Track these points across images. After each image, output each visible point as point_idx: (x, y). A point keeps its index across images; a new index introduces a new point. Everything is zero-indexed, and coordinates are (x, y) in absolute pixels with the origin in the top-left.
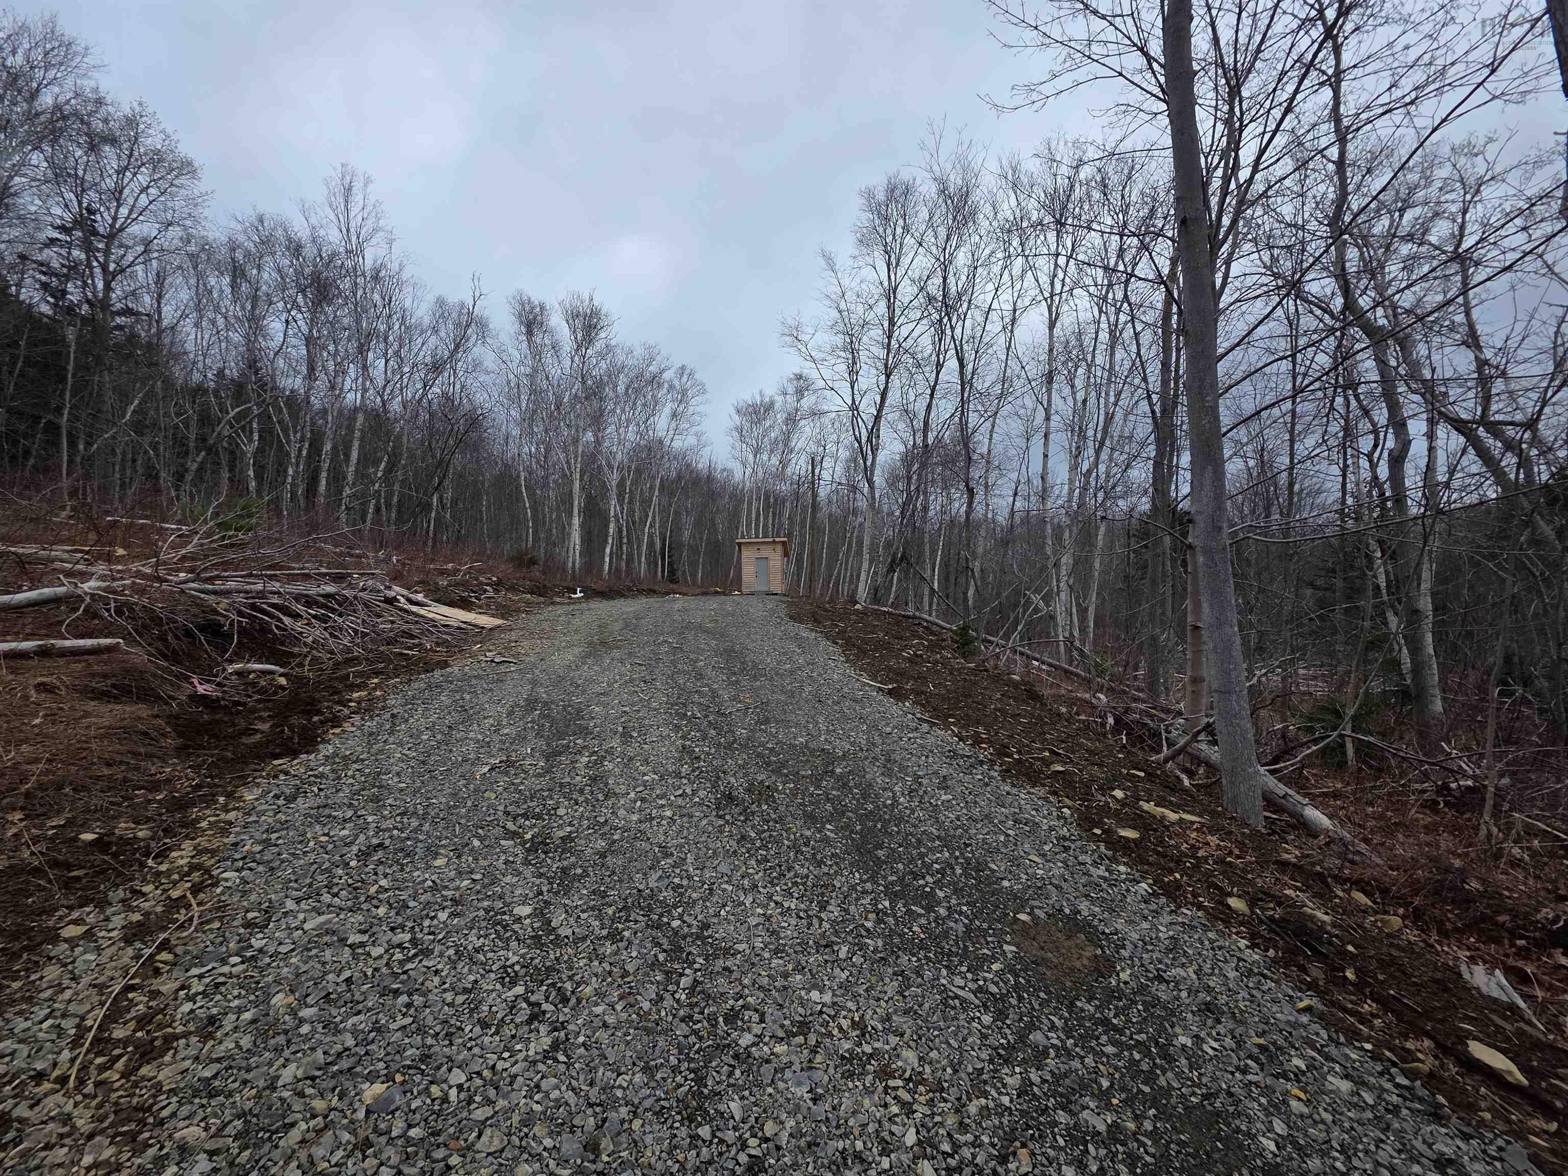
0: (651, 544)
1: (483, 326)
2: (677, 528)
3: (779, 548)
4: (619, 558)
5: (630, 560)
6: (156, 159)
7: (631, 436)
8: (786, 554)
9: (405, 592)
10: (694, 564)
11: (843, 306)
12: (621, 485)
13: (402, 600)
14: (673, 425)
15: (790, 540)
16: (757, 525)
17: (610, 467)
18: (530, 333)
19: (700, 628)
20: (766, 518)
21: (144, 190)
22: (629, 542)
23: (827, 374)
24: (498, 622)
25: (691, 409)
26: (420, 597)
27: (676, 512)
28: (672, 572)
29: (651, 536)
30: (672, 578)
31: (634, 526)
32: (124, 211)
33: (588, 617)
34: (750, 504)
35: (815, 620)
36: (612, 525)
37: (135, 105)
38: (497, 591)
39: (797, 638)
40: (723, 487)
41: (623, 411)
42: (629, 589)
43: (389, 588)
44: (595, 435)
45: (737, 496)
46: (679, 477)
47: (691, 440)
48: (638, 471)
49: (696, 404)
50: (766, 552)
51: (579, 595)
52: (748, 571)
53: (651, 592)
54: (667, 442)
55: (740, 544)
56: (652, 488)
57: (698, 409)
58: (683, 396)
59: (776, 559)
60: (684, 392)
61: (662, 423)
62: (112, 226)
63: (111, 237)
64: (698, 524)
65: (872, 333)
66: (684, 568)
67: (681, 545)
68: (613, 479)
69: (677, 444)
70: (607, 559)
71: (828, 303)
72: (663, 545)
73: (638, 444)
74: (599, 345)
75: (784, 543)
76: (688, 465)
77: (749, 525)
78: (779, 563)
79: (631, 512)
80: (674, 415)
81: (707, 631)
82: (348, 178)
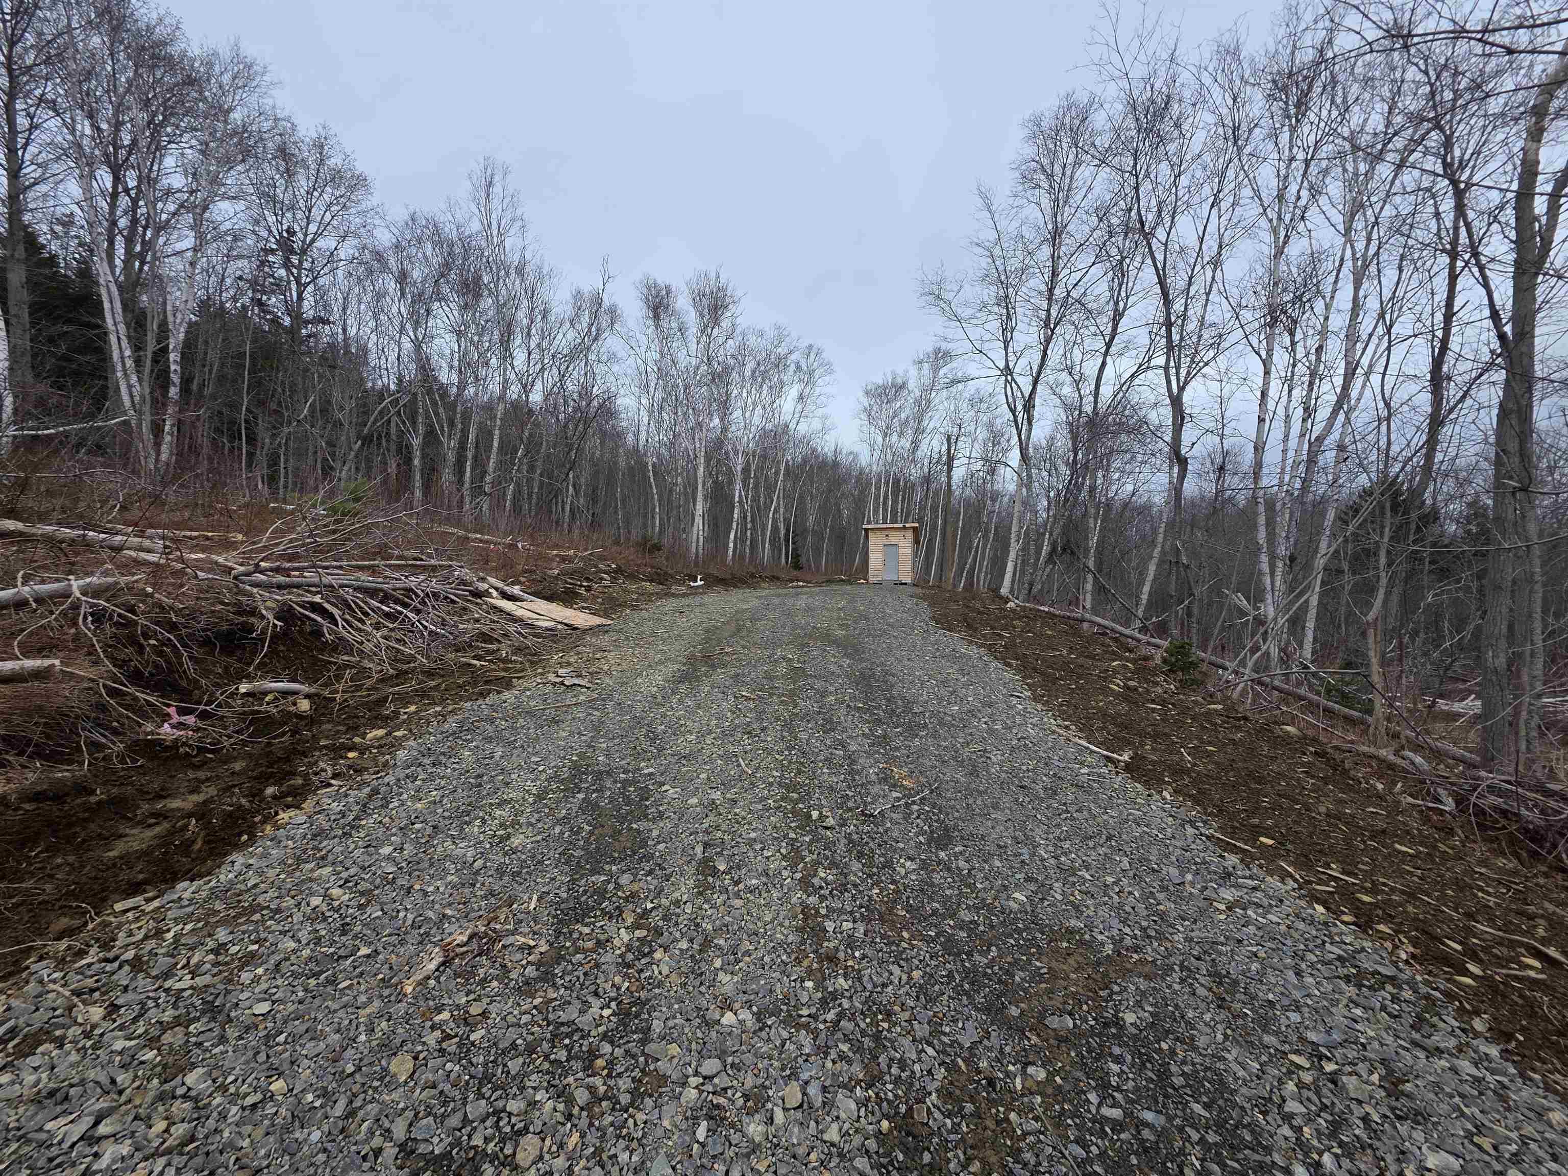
0: (775, 529)
1: (613, 312)
2: (802, 511)
3: (910, 535)
4: (743, 542)
5: (753, 546)
6: (336, 177)
7: (756, 420)
8: (917, 541)
9: (500, 585)
10: (818, 551)
11: (997, 251)
12: (746, 470)
13: (495, 593)
14: (800, 407)
15: (921, 526)
16: (885, 510)
17: (736, 452)
18: (656, 317)
19: (827, 638)
20: (895, 501)
21: (329, 207)
22: (754, 528)
23: (974, 333)
24: (596, 620)
25: (818, 390)
26: (516, 590)
27: (801, 497)
28: (796, 556)
29: (775, 521)
30: (797, 566)
31: (759, 510)
32: (313, 228)
33: (696, 616)
34: (878, 489)
35: (969, 626)
36: (736, 511)
37: (320, 129)
38: (614, 580)
39: (954, 657)
40: (849, 470)
41: (749, 393)
42: (753, 576)
43: (483, 580)
44: (722, 420)
45: (863, 480)
46: (805, 461)
47: (816, 424)
48: (764, 457)
49: (823, 385)
50: (895, 537)
51: (699, 583)
52: (875, 558)
53: (774, 578)
54: (792, 426)
55: (866, 530)
56: (777, 473)
57: (826, 390)
58: (809, 377)
59: (905, 545)
60: (811, 373)
61: (788, 404)
62: (304, 242)
63: (304, 252)
64: (824, 510)
65: (1032, 283)
66: (807, 555)
67: (805, 530)
68: (739, 464)
69: (803, 428)
70: (731, 545)
71: (980, 250)
72: (788, 530)
73: (763, 429)
74: (725, 324)
75: (914, 529)
76: (814, 450)
77: (876, 511)
78: (909, 551)
79: (755, 499)
80: (801, 398)
81: (836, 643)
82: (489, 171)
